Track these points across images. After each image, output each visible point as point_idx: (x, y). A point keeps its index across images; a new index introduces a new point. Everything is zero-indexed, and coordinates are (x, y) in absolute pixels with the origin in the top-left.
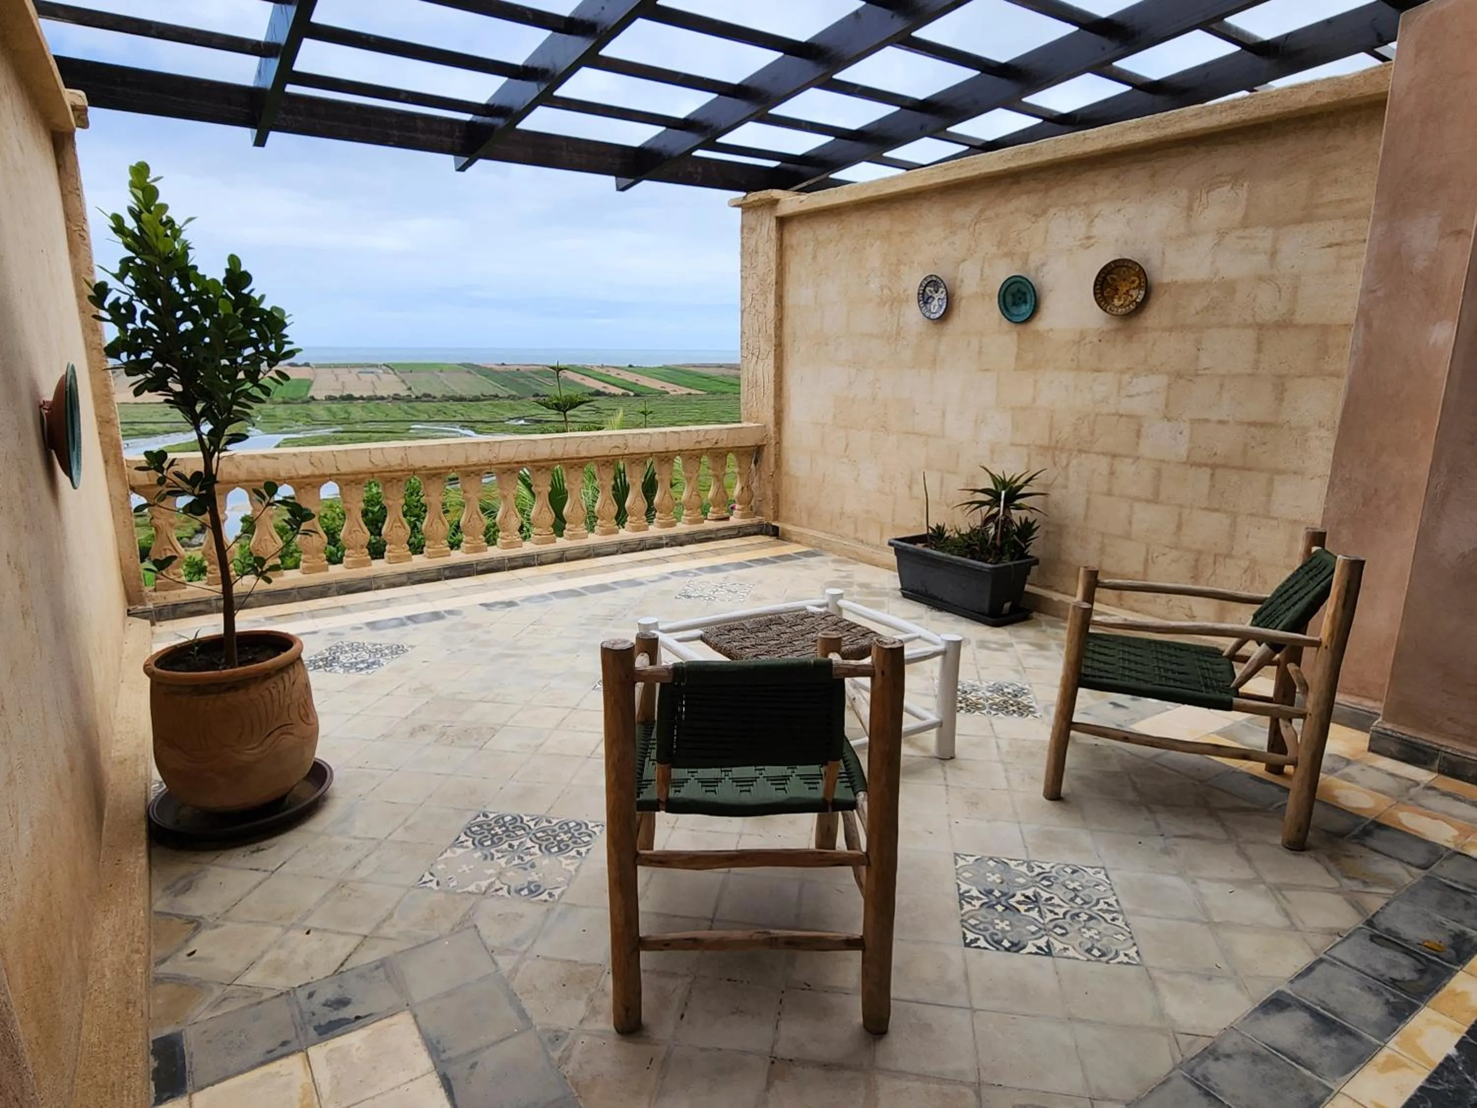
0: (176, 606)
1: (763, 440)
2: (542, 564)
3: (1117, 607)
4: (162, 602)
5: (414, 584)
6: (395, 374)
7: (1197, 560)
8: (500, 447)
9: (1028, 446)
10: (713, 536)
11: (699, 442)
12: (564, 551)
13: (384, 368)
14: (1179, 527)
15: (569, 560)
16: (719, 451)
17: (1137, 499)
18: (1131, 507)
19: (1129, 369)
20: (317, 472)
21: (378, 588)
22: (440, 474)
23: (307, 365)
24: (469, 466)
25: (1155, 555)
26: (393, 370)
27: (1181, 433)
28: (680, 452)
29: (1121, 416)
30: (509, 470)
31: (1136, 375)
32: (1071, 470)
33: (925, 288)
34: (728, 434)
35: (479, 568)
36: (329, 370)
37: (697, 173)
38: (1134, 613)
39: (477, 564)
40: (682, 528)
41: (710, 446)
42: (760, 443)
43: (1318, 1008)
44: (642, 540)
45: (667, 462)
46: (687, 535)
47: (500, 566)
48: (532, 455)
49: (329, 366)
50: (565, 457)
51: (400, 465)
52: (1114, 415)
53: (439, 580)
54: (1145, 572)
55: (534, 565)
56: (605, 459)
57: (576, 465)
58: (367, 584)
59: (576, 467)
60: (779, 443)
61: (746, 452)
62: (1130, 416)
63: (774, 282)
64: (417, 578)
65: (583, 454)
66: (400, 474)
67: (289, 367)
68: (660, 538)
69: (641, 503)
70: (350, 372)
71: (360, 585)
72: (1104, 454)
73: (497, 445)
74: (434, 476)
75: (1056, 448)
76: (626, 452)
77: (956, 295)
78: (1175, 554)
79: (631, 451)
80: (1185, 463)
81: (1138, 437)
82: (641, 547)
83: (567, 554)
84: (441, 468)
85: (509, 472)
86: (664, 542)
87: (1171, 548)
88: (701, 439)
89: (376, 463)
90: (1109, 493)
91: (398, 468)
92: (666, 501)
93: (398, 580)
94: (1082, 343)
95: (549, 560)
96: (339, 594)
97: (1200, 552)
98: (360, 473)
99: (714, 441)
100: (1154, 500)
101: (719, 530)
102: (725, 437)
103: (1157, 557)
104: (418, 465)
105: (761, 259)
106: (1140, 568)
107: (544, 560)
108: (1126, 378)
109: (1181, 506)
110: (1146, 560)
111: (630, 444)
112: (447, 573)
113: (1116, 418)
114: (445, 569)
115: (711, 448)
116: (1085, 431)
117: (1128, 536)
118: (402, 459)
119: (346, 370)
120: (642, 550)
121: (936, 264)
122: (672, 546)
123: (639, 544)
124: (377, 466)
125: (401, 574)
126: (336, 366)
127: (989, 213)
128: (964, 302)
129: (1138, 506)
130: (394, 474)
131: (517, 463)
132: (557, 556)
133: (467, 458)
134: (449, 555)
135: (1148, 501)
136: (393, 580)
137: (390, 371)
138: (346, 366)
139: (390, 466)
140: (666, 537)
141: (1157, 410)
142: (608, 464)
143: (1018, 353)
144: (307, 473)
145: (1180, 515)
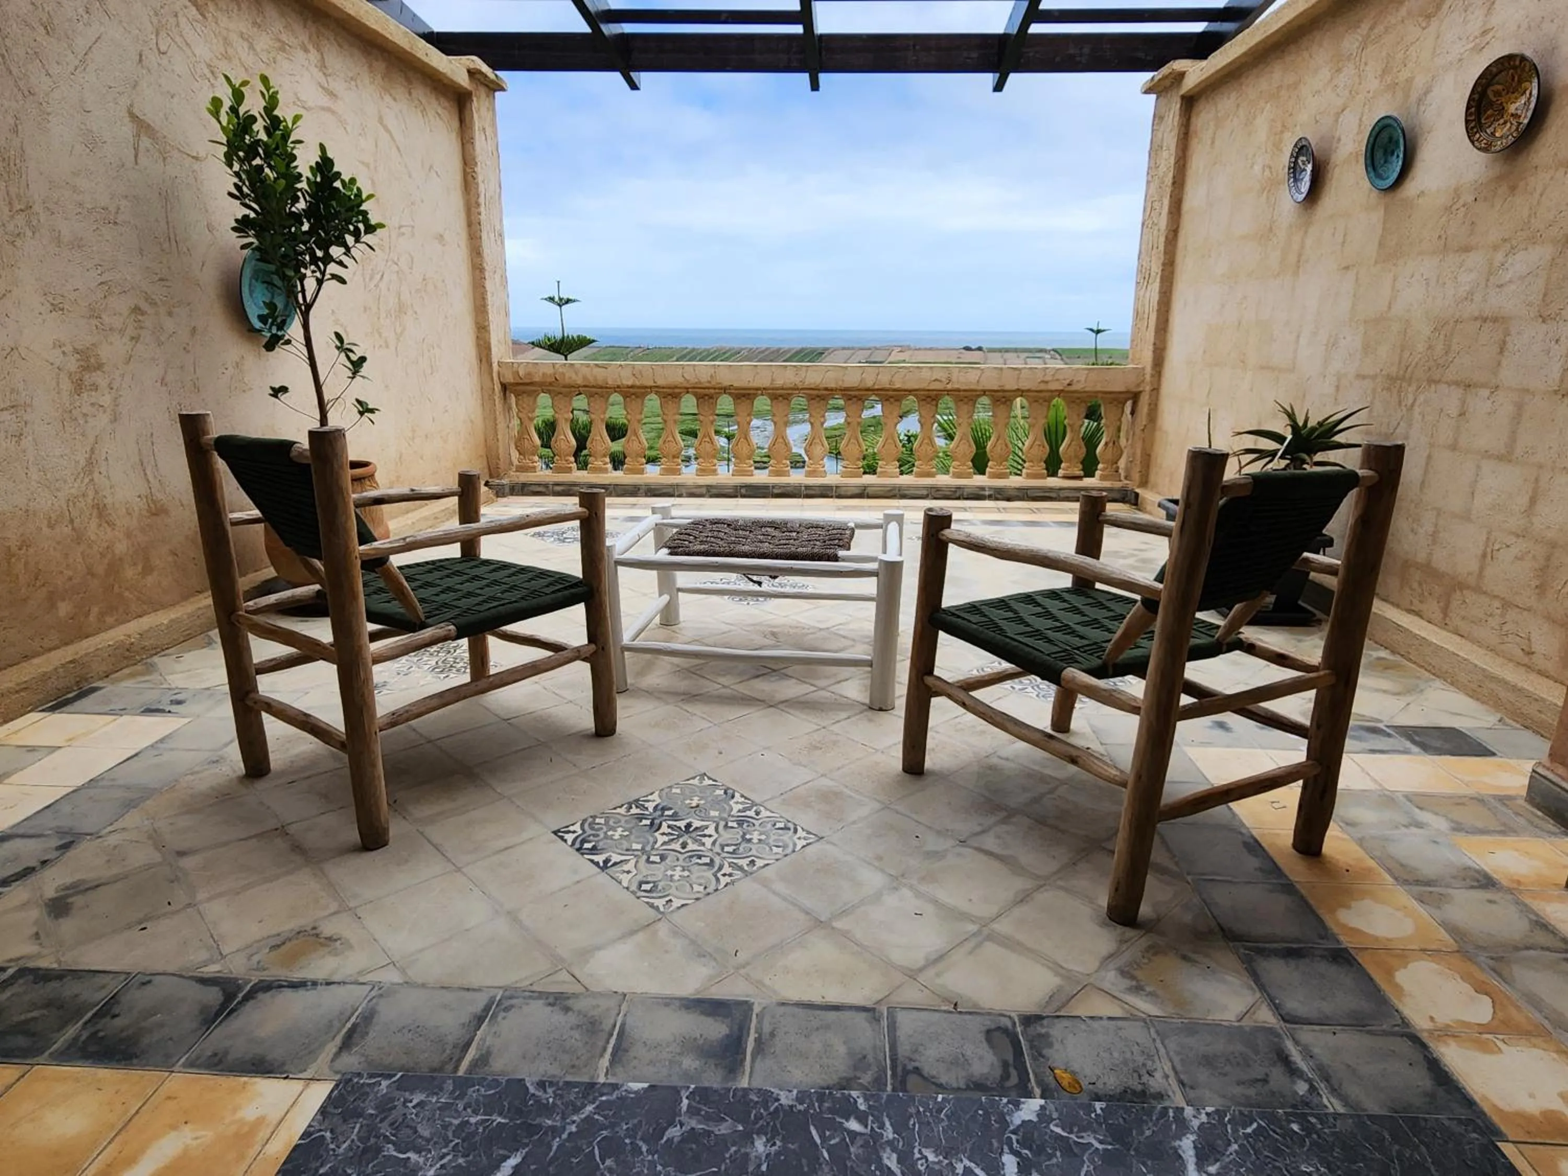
0: (524, 485)
1: (1138, 385)
2: (839, 497)
3: (1440, 627)
4: (516, 480)
5: (711, 496)
6: (1062, 359)
7: (1548, 558)
8: (807, 371)
9: (1374, 377)
10: (1053, 495)
11: (1047, 382)
12: (865, 487)
13: (1052, 352)
14: (1533, 501)
15: (869, 497)
16: (1076, 395)
17: (1487, 455)
18: (1479, 467)
19: (1505, 240)
20: (638, 383)
21: (680, 496)
22: (749, 394)
23: (980, 349)
24: (777, 389)
25: (1496, 547)
26: (1060, 355)
27: (1557, 341)
28: (1021, 392)
29: (1485, 320)
30: (818, 396)
31: (1513, 250)
32: (1417, 410)
33: (1297, 158)
34: (1087, 374)
35: (776, 491)
36: (999, 355)
37: (1081, 55)
38: (1457, 639)
39: (773, 487)
40: (1015, 481)
41: (1061, 388)
42: (1135, 390)
43: (753, 1036)
44: (959, 488)
45: (1005, 403)
46: (1019, 489)
47: (796, 492)
48: (840, 383)
49: (1000, 350)
50: (876, 387)
51: (709, 382)
52: (1476, 319)
53: (736, 497)
54: (1480, 575)
55: (832, 497)
56: (926, 393)
57: (892, 397)
58: (670, 490)
59: (892, 400)
60: (1156, 390)
61: (1115, 400)
62: (1495, 320)
63: (1170, 183)
64: (714, 491)
65: (897, 386)
66: (712, 391)
67: (963, 351)
68: (983, 488)
69: (966, 447)
70: (1018, 357)
71: (664, 491)
72: (1457, 383)
73: (804, 369)
74: (744, 395)
75: (1403, 379)
76: (949, 387)
77: (1332, 161)
78: (1519, 546)
79: (956, 386)
80: (1556, 392)
81: (1501, 351)
82: (957, 495)
83: (869, 490)
84: (750, 389)
85: (818, 399)
86: (987, 493)
87: (1518, 536)
88: (1048, 378)
89: (688, 378)
90: (1454, 447)
91: (708, 385)
92: (998, 448)
93: (698, 491)
94: (1455, 207)
95: (849, 493)
96: (646, 496)
97: (1553, 545)
98: (676, 387)
99: (1068, 382)
100: (1505, 457)
101: (1061, 489)
102: (1083, 379)
103: (1498, 550)
104: (726, 383)
105: (1165, 154)
106: (1474, 566)
107: (843, 493)
108: (1499, 257)
109: (1541, 466)
110: (1484, 555)
111: (954, 379)
112: (743, 491)
113: (1478, 324)
114: (741, 487)
115: (1062, 391)
116: (1439, 348)
117: (1466, 517)
118: (711, 376)
119: (1015, 355)
120: (958, 498)
121: (1317, 122)
122: (997, 499)
123: (955, 492)
124: (688, 381)
125: (701, 486)
126: (1007, 351)
127: (1380, 28)
128: (1337, 170)
129: (1487, 466)
130: (707, 391)
131: (826, 389)
132: (857, 491)
133: (773, 380)
134: (752, 475)
135: (1500, 458)
136: (694, 490)
137: (1057, 356)
138: (1016, 350)
139: (700, 383)
140: (990, 488)
141: (1530, 305)
142: (929, 400)
143: (1382, 236)
144: (630, 383)
145: (1537, 480)
